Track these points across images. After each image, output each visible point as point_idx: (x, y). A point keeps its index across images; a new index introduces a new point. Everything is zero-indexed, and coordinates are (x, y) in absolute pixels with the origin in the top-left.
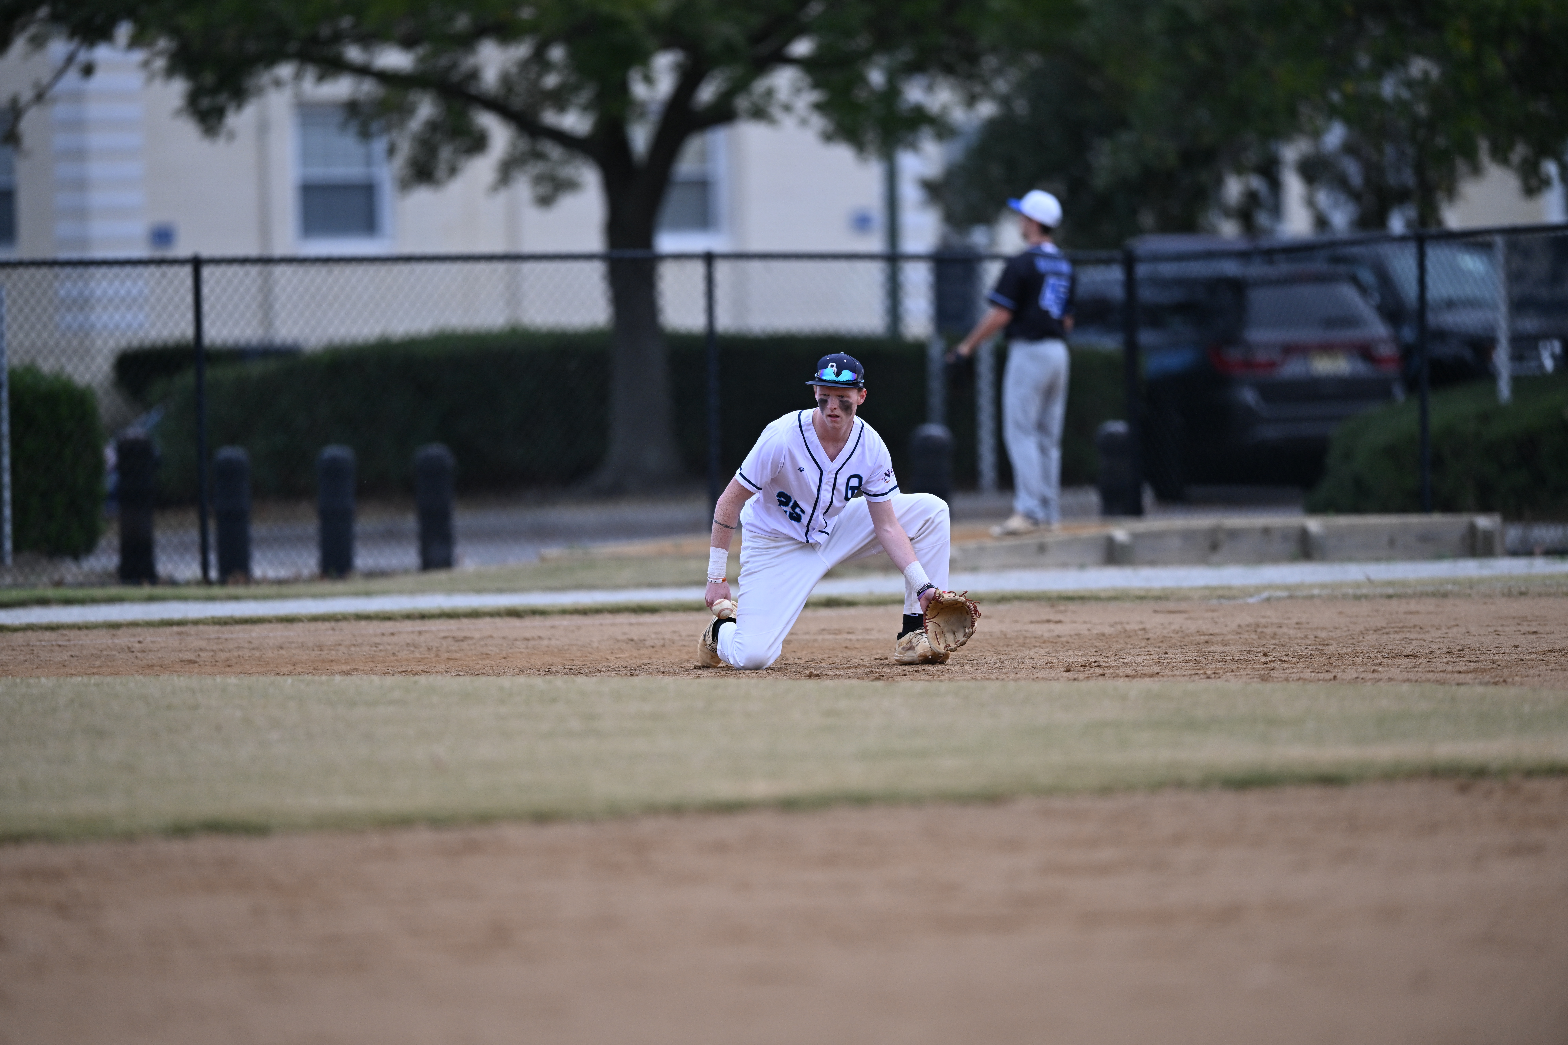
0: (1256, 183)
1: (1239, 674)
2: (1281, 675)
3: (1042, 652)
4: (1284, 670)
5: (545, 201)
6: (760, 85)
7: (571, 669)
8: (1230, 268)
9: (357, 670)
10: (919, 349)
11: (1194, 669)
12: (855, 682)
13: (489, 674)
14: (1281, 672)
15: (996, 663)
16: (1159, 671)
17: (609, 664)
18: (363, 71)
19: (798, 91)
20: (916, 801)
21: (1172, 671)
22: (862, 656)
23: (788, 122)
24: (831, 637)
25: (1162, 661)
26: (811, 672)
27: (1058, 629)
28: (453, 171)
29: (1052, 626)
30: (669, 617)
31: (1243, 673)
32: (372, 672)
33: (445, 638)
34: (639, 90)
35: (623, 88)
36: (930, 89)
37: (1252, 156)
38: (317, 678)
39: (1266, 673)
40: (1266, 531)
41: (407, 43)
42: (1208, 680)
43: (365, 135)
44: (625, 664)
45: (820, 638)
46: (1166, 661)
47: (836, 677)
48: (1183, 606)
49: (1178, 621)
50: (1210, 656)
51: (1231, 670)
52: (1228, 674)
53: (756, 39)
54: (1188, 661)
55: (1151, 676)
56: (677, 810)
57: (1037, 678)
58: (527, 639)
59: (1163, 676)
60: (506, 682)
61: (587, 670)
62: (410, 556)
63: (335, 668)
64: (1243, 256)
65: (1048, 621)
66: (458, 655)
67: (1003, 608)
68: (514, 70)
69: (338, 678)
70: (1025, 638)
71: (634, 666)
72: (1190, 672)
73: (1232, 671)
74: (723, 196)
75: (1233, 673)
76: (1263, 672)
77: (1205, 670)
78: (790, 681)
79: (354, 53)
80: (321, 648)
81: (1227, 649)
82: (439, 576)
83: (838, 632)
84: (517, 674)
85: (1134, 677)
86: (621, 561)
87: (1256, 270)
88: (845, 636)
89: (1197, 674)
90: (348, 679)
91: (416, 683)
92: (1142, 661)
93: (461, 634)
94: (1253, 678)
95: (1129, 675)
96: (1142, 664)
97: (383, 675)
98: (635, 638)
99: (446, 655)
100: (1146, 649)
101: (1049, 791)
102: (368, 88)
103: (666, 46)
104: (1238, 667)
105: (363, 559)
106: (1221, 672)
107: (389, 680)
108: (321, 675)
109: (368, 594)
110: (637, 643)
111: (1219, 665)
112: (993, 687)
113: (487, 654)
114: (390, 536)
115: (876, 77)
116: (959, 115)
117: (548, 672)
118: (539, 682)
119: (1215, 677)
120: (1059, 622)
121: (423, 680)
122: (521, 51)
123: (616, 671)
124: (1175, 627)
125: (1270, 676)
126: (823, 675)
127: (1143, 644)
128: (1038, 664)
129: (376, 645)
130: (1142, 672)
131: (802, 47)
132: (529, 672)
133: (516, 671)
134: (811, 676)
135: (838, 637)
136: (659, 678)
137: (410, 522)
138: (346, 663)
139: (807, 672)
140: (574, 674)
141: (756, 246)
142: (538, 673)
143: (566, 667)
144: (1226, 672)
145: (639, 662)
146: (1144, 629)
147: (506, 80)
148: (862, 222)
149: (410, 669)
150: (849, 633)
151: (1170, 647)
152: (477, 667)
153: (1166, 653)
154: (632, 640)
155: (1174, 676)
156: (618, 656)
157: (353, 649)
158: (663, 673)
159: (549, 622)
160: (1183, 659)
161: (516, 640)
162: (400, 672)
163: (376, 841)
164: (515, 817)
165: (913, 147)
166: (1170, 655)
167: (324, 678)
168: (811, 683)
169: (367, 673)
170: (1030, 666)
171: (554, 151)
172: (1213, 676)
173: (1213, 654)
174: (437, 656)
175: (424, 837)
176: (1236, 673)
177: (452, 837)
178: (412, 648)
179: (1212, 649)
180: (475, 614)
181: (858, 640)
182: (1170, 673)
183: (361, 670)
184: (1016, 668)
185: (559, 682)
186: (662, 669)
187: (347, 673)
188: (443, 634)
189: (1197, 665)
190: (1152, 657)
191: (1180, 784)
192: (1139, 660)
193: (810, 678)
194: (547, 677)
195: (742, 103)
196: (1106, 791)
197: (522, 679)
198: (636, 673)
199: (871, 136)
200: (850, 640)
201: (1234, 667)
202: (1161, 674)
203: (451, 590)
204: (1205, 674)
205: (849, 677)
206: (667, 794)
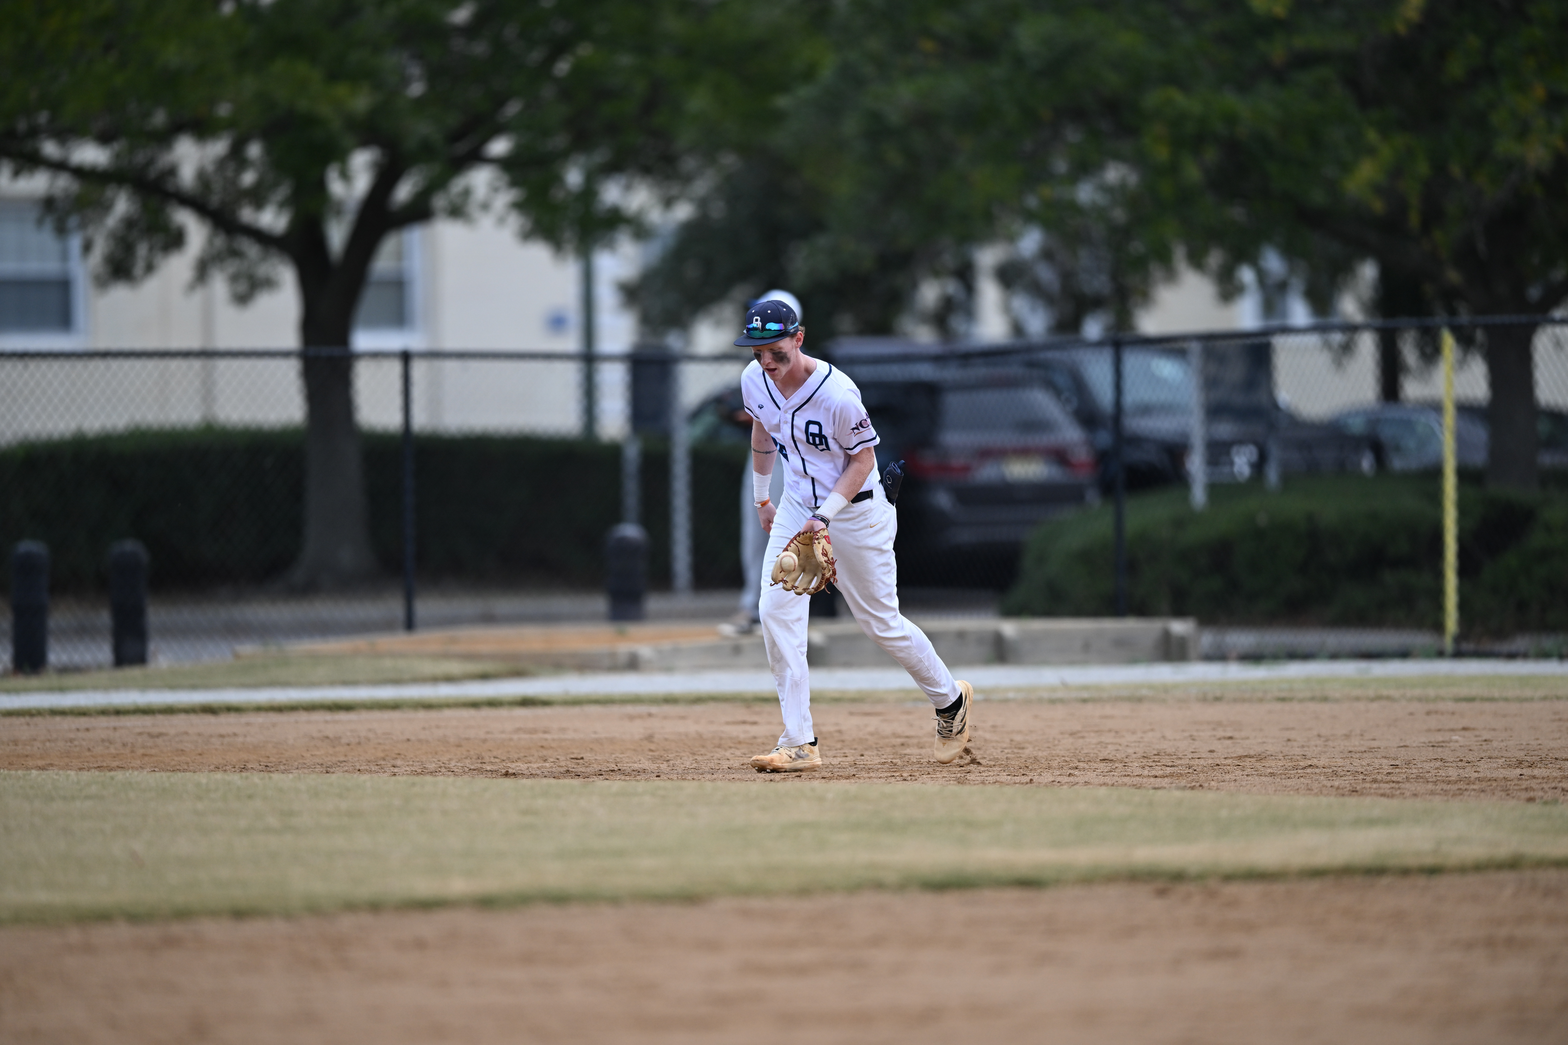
0: (952, 287)
1: (935, 776)
2: (978, 778)
3: (738, 753)
4: (980, 773)
5: (242, 299)
6: (458, 185)
7: (266, 766)
8: (925, 372)
9: (52, 765)
10: (614, 451)
11: (890, 771)
12: (553, 781)
13: (185, 771)
14: (977, 775)
15: (692, 764)
16: (855, 773)
17: (305, 761)
18: (59, 166)
19: (496, 190)
20: (615, 900)
21: (869, 773)
22: (558, 755)
23: (486, 223)
24: (527, 736)
25: (858, 763)
26: (508, 771)
27: (754, 730)
28: (150, 268)
29: (748, 727)
30: (364, 715)
31: (940, 776)
32: (67, 767)
33: (140, 734)
34: (336, 187)
35: (321, 186)
36: (628, 188)
37: (949, 260)
38: (13, 772)
39: (963, 775)
40: (961, 635)
41: (104, 139)
42: (904, 782)
43: (61, 230)
44: (320, 761)
45: (515, 737)
46: (862, 763)
47: (532, 776)
48: (879, 708)
49: (873, 723)
50: (906, 759)
51: (927, 773)
52: (924, 776)
53: (455, 137)
54: (884, 763)
55: (847, 778)
56: (375, 907)
57: (733, 778)
58: (222, 736)
59: (859, 778)
60: (202, 778)
61: (282, 767)
62: (104, 652)
63: (31, 763)
64: (938, 359)
65: (744, 722)
66: (153, 751)
67: (699, 708)
68: (210, 168)
69: (34, 772)
70: (721, 738)
71: (330, 763)
72: (886, 774)
73: (929, 774)
74: (418, 295)
75: (929, 776)
76: (959, 775)
77: (901, 773)
78: (487, 779)
79: (50, 149)
80: (16, 743)
81: (923, 751)
82: (134, 672)
83: (534, 731)
84: (212, 771)
85: (830, 778)
86: (316, 659)
87: (950, 374)
88: (541, 735)
89: (893, 776)
90: (44, 775)
91: (112, 778)
92: (838, 763)
93: (156, 730)
94: (950, 780)
95: (825, 776)
96: (839, 766)
97: (78, 770)
98: (331, 736)
99: (141, 751)
100: (843, 751)
101: (747, 892)
102: (64, 183)
103: (364, 143)
104: (934, 770)
105: (56, 655)
106: (917, 774)
107: (85, 776)
108: (17, 770)
109: (62, 689)
110: (333, 741)
111: (915, 768)
112: (690, 787)
113: (182, 750)
114: (83, 632)
115: (574, 177)
116: (656, 216)
117: (244, 769)
118: (236, 778)
119: (911, 779)
120: (755, 723)
121: (119, 775)
122: (219, 147)
123: (312, 768)
124: (871, 729)
125: (967, 779)
126: (519, 774)
127: (839, 745)
128: (735, 765)
129: (71, 740)
130: (838, 774)
131: (499, 147)
132: (224, 768)
133: (212, 767)
134: (507, 774)
135: (534, 736)
136: (355, 776)
137: (104, 618)
138: (42, 758)
139: (504, 771)
140: (270, 771)
141: (450, 344)
142: (233, 770)
143: (262, 764)
144: (923, 774)
145: (334, 759)
146: (840, 732)
147: (202, 176)
148: (557, 323)
149: (105, 764)
150: (545, 732)
151: (866, 749)
152: (173, 763)
153: (862, 755)
154: (327, 737)
155: (870, 778)
156: (313, 753)
157: (48, 744)
158: (359, 770)
159: (244, 719)
160: (879, 761)
161: (211, 736)
162: (95, 768)
163: (74, 935)
164: (214, 913)
165: (610, 245)
166: (865, 758)
167: (20, 772)
168: (508, 782)
169: (62, 768)
170: (725, 767)
171: (252, 250)
172: (909, 778)
173: (909, 756)
174: (132, 752)
175: (123, 931)
176: (932, 776)
177: (151, 933)
178: (107, 744)
179: (908, 751)
180: (170, 711)
181: (554, 740)
182: (867, 775)
183: (56, 766)
184: (712, 769)
185: (256, 778)
186: (358, 767)
187: (42, 768)
188: (138, 730)
189: (893, 767)
190: (848, 759)
191: (879, 886)
192: (835, 761)
193: (506, 777)
194: (244, 774)
195: (439, 202)
196: (804, 892)
197: (219, 776)
198: (332, 770)
199: (568, 235)
200: (546, 740)
201: (930, 770)
202: (857, 776)
203: (145, 686)
204: (902, 776)
205: (545, 777)
206: (365, 892)
